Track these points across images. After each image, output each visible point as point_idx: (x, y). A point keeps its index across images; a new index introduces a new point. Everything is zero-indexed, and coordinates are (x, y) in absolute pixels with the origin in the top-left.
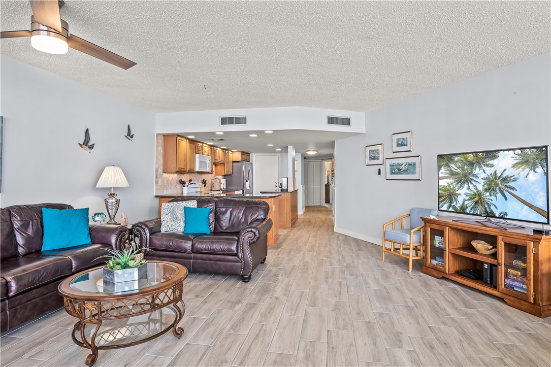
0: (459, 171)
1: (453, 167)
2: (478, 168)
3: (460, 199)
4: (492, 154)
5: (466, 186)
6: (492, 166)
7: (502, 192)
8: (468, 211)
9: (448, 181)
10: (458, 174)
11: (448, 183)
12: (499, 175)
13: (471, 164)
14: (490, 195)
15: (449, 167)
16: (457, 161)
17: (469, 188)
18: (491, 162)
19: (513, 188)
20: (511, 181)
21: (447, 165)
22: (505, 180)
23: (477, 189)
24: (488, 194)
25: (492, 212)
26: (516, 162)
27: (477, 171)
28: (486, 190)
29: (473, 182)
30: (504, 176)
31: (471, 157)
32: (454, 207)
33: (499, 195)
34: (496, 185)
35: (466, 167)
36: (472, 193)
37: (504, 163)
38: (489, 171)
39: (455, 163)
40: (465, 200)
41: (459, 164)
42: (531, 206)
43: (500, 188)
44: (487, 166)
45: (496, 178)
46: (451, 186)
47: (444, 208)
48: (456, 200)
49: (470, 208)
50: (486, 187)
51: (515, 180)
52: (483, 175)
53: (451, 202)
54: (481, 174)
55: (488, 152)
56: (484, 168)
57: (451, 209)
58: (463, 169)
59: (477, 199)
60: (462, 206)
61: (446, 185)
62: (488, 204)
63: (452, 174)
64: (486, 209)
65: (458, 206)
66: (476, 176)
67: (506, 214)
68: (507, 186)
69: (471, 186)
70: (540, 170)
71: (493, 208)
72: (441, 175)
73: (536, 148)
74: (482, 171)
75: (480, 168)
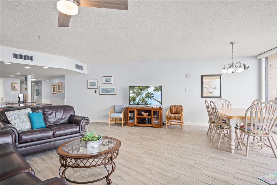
0: (137, 91)
1: (135, 90)
2: (143, 91)
3: (137, 101)
4: (148, 87)
5: (139, 96)
6: (148, 90)
7: (150, 98)
8: (140, 104)
9: (133, 95)
10: (137, 92)
11: (133, 96)
12: (149, 93)
13: (141, 90)
14: (147, 99)
15: (133, 90)
16: (136, 88)
17: (140, 97)
18: (147, 89)
19: (153, 97)
20: (153, 95)
21: (132, 89)
22: (151, 94)
23: (143, 97)
24: (146, 98)
25: (147, 103)
26: (154, 89)
27: (143, 92)
28: (146, 97)
29: (141, 95)
30: (151, 93)
31: (141, 88)
32: (135, 103)
33: (149, 99)
34: (149, 96)
35: (139, 91)
36: (141, 98)
37: (151, 90)
38: (147, 92)
39: (136, 89)
40: (139, 101)
41: (137, 89)
42: (158, 101)
43: (150, 97)
44: (146, 90)
45: (149, 94)
46: (134, 96)
47: (132, 104)
48: (136, 101)
49: (140, 103)
50: (146, 96)
51: (154, 94)
52: (145, 93)
53: (134, 101)
54: (144, 93)
55: (146, 86)
56: (145, 91)
57: (134, 104)
58: (138, 91)
59: (143, 100)
60: (138, 102)
61: (132, 96)
62: (146, 101)
63: (134, 92)
64: (145, 103)
65: (136, 103)
66: (143, 93)
67: (151, 104)
68: (152, 96)
69: (141, 96)
70: (160, 92)
71: (147, 102)
72: (130, 93)
73: (159, 86)
74: (144, 92)
75: (144, 91)
